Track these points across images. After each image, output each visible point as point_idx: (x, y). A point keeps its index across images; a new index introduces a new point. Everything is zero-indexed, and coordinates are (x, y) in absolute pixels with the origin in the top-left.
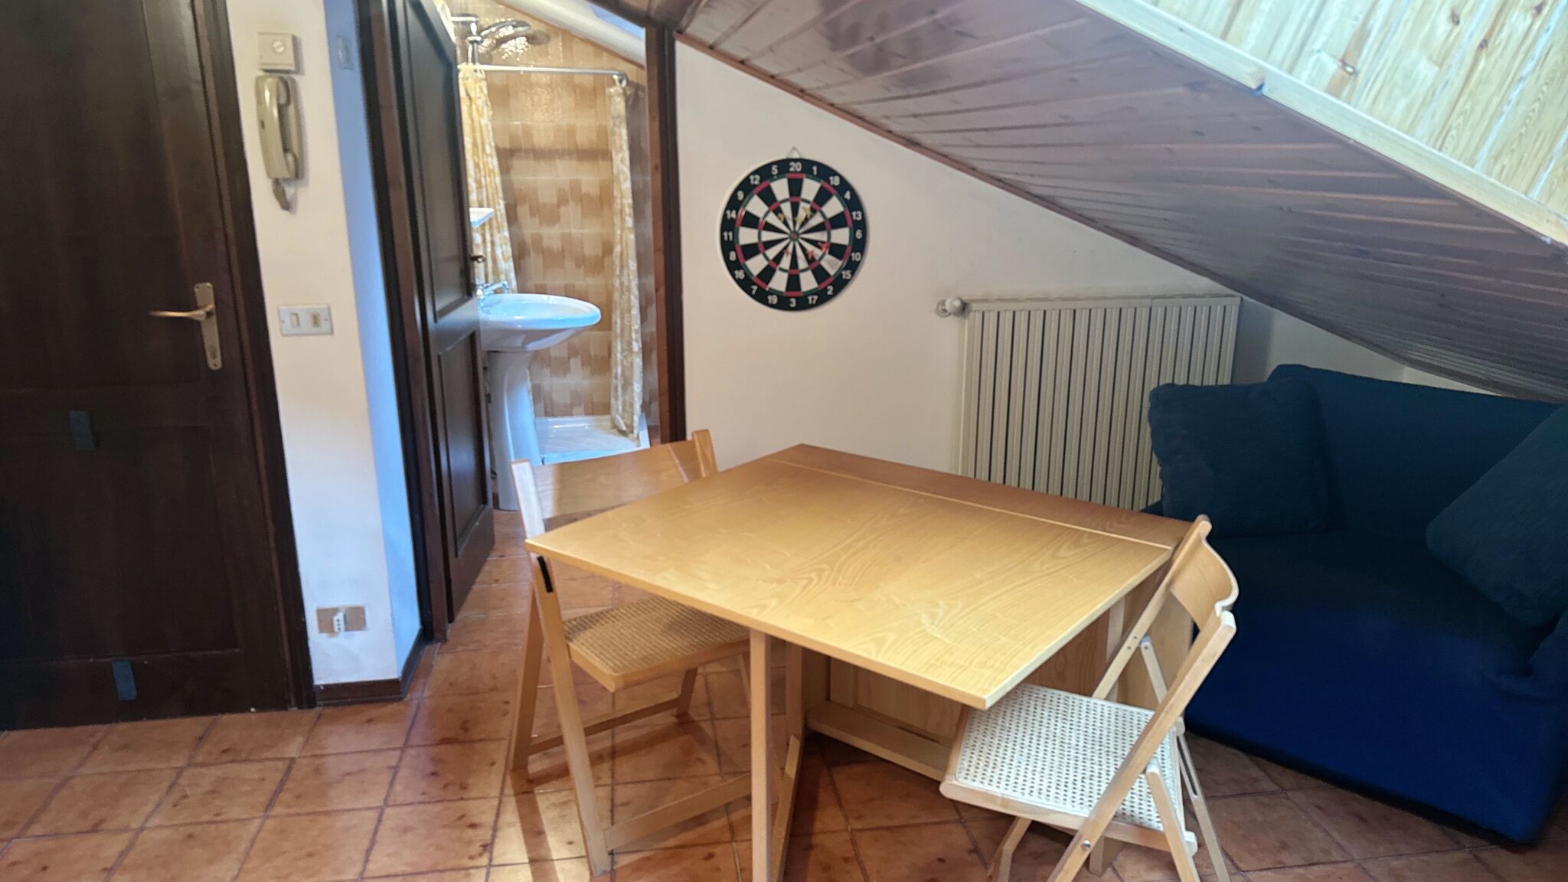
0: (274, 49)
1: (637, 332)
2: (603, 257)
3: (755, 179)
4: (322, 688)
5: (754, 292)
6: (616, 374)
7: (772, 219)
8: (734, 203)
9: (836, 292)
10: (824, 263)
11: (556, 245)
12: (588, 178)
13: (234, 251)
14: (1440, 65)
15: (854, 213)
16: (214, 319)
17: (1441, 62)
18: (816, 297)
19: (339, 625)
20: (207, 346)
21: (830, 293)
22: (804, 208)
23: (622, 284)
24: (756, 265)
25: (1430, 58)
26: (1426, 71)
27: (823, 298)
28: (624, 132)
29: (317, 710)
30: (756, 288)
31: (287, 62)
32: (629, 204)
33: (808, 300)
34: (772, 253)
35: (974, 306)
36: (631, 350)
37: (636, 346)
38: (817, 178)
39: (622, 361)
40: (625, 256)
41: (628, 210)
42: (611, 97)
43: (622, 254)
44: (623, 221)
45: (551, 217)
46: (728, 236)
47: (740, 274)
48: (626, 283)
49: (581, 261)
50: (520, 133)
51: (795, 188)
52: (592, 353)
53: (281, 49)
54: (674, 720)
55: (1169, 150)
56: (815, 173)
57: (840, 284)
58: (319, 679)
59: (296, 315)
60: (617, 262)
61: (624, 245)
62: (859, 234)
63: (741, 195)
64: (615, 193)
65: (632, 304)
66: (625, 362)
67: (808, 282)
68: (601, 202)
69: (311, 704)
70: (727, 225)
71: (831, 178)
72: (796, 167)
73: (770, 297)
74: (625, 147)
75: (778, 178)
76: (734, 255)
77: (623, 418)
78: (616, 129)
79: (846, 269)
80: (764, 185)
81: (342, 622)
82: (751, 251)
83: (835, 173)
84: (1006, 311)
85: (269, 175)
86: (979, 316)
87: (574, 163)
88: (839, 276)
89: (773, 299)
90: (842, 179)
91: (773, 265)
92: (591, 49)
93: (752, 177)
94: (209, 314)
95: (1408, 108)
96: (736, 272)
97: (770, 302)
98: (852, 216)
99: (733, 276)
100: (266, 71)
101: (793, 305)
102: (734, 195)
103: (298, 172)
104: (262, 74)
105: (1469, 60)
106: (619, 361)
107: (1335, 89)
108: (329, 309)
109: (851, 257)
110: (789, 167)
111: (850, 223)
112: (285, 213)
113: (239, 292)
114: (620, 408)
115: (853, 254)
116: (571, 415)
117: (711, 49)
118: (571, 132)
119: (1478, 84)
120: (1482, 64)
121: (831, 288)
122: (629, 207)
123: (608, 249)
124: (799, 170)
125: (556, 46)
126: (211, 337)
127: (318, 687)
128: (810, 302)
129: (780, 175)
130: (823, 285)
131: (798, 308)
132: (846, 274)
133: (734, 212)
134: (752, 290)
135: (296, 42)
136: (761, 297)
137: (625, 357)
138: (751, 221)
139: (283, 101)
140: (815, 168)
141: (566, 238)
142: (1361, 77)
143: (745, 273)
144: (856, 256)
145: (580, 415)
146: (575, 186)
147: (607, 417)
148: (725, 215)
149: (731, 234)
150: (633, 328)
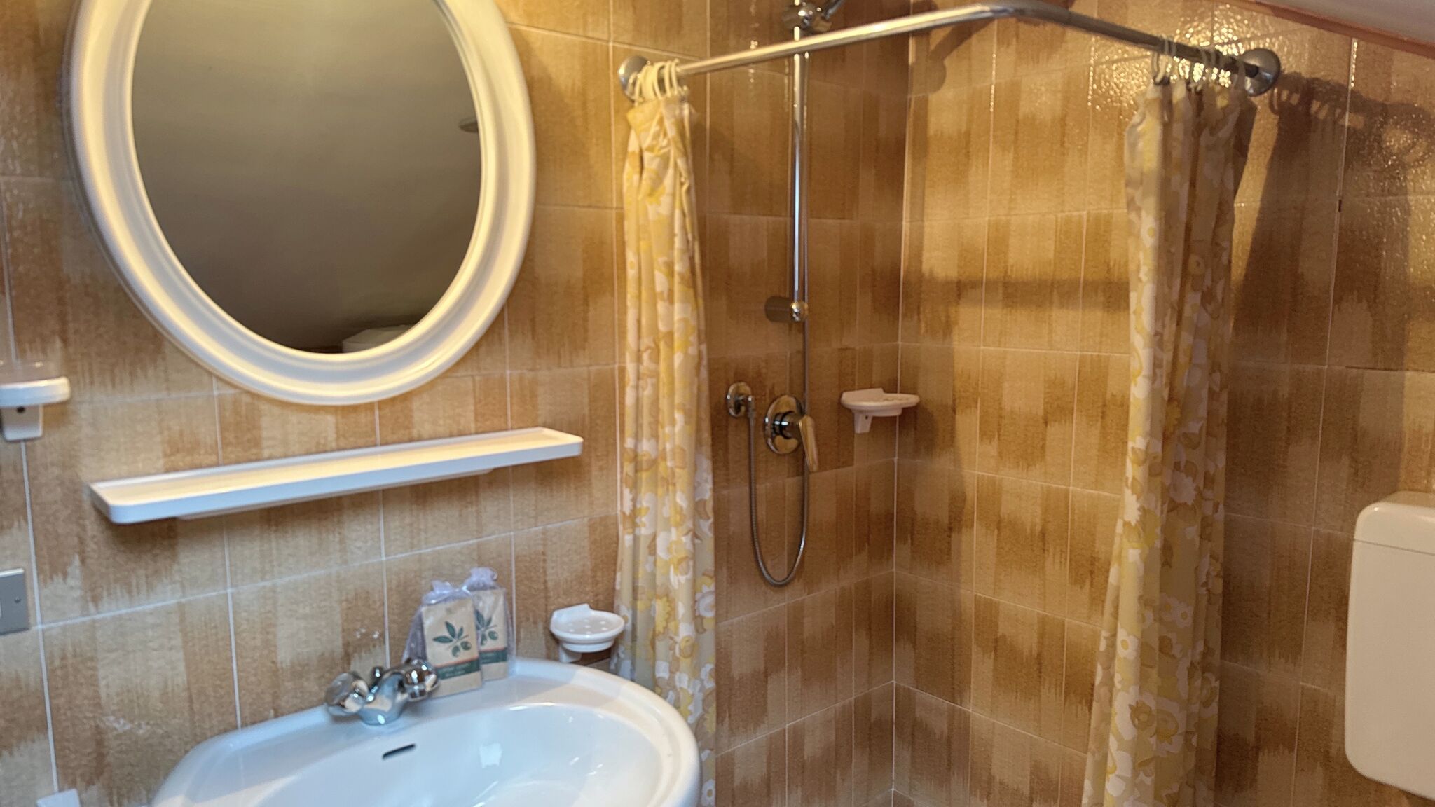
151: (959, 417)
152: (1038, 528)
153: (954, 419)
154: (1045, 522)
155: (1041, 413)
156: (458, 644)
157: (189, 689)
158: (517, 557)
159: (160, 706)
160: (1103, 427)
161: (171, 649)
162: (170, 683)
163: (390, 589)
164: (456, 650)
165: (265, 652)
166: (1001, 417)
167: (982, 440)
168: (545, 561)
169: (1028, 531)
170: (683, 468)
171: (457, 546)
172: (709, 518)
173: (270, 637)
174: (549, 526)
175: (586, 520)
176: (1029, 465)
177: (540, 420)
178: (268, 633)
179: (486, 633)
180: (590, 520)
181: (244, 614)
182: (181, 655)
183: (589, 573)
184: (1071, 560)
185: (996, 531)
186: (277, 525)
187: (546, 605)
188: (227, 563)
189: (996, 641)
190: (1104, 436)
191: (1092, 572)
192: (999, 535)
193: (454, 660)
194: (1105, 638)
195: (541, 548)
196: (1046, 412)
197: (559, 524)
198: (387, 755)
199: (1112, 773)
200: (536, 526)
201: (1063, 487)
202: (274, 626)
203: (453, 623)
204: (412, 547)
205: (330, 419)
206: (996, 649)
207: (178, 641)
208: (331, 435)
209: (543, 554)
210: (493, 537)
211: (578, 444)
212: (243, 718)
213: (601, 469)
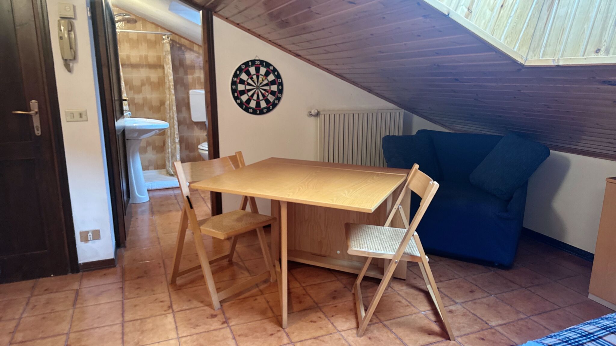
0: (65, 9)
1: (177, 135)
2: (160, 106)
3: (243, 67)
4: (82, 264)
5: (244, 108)
6: (169, 152)
7: (250, 81)
8: (236, 75)
9: (273, 108)
10: (268, 98)
11: (141, 102)
12: (154, 75)
13: (46, 88)
14: (492, 11)
15: (279, 80)
16: (38, 115)
17: (492, 10)
18: (266, 110)
19: (90, 237)
20: (35, 125)
21: (271, 108)
22: (261, 77)
23: (170, 116)
24: (244, 98)
25: (489, 9)
26: (488, 13)
27: (269, 110)
28: (170, 57)
29: (80, 274)
30: (245, 106)
31: (70, 14)
32: (172, 85)
33: (263, 111)
34: (250, 93)
35: (321, 113)
36: (175, 142)
37: (177, 140)
38: (265, 67)
39: (171, 147)
40: (171, 105)
41: (172, 87)
42: (164, 43)
43: (170, 104)
44: (170, 91)
45: (138, 90)
46: (234, 87)
47: (239, 101)
48: (172, 116)
49: (151, 108)
50: (125, 58)
51: (258, 70)
52: (157, 144)
53: (69, 10)
54: (228, 263)
55: (405, 44)
56: (264, 65)
57: (274, 105)
58: (81, 261)
59: (73, 113)
60: (168, 107)
61: (171, 100)
62: (280, 87)
63: (238, 72)
64: (166, 81)
65: (175, 124)
66: (172, 147)
67: (263, 104)
68: (160, 84)
69: (78, 272)
70: (234, 83)
71: (270, 67)
72: (258, 63)
73: (250, 110)
74: (170, 63)
75: (251, 67)
76: (236, 94)
77: (172, 169)
78: (166, 56)
79: (276, 100)
80: (247, 68)
81: (91, 236)
82: (243, 93)
83: (271, 65)
84: (332, 114)
85: (63, 58)
86: (323, 116)
87: (148, 70)
88: (274, 102)
89: (251, 111)
90: (274, 68)
91: (251, 98)
92: (154, 26)
93: (242, 66)
94: (36, 113)
95: (485, 23)
96: (237, 100)
97: (250, 111)
98: (278, 81)
99: (236, 102)
100: (61, 18)
101: (258, 113)
102: (236, 72)
103: (75, 58)
104: (59, 19)
105: (499, 11)
106: (170, 147)
107: (467, 16)
108: (86, 111)
109: (278, 96)
110: (255, 62)
111: (277, 83)
112: (69, 73)
113: (48, 105)
114: (171, 165)
115: (279, 95)
116: (148, 170)
117: (227, 19)
118: (146, 57)
119: (501, 17)
120: (502, 12)
121: (271, 106)
122: (172, 86)
123: (162, 103)
124: (259, 64)
125: (139, 24)
126: (36, 122)
127: (80, 264)
128: (264, 112)
129: (252, 65)
130: (269, 106)
131: (260, 114)
132: (276, 102)
133: (236, 78)
134: (243, 107)
135: (74, 7)
136: (247, 110)
137: (172, 145)
138: (242, 82)
139: (70, 29)
140: (264, 63)
141: (145, 99)
142: (473, 13)
143: (241, 101)
144: (280, 95)
145: (152, 169)
146: (148, 79)
147: (165, 170)
148: (233, 79)
149: (235, 86)
150: (176, 133)
155: (140, 85)
201: (146, 96)
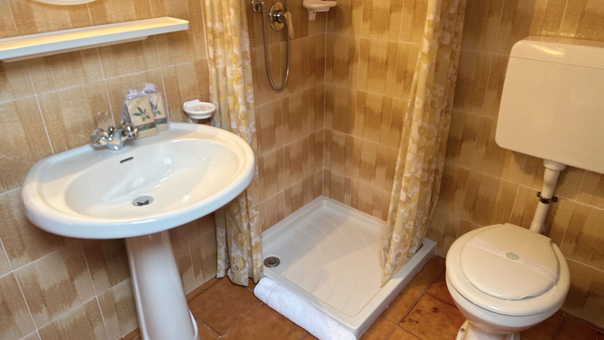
151: (354, 12)
152: (385, 60)
153: (351, 13)
154: (388, 57)
155: (389, 8)
156: (145, 116)
157: (27, 139)
158: (164, 79)
159: (15, 147)
160: (414, 13)
161: (14, 122)
162: (18, 137)
163: (109, 93)
164: (144, 119)
165: (58, 122)
166: (372, 10)
167: (363, 22)
168: (177, 80)
169: (381, 61)
170: (235, 36)
171: (137, 74)
172: (249, 60)
173: (59, 115)
174: (177, 65)
175: (193, 62)
176: (383, 32)
177: (166, 13)
178: (58, 114)
179: (156, 111)
180: (195, 62)
181: (45, 106)
182: (20, 124)
183: (197, 86)
184: (397, 72)
185: (367, 63)
186: (52, 64)
187: (180, 100)
188: (32, 82)
189: (365, 108)
190: (414, 17)
191: (405, 77)
192: (368, 65)
193: (144, 123)
194: (410, 102)
195: (174, 75)
196: (391, 7)
197: (181, 64)
198: (122, 162)
199: (409, 152)
200: (171, 64)
201: (396, 41)
202: (60, 110)
203: (141, 107)
204: (116, 74)
205: (67, 13)
206: (365, 111)
207: (17, 118)
208: (69, 20)
209: (176, 77)
210: (152, 70)
211: (187, 24)
212: (55, 150)
213: (197, 37)
